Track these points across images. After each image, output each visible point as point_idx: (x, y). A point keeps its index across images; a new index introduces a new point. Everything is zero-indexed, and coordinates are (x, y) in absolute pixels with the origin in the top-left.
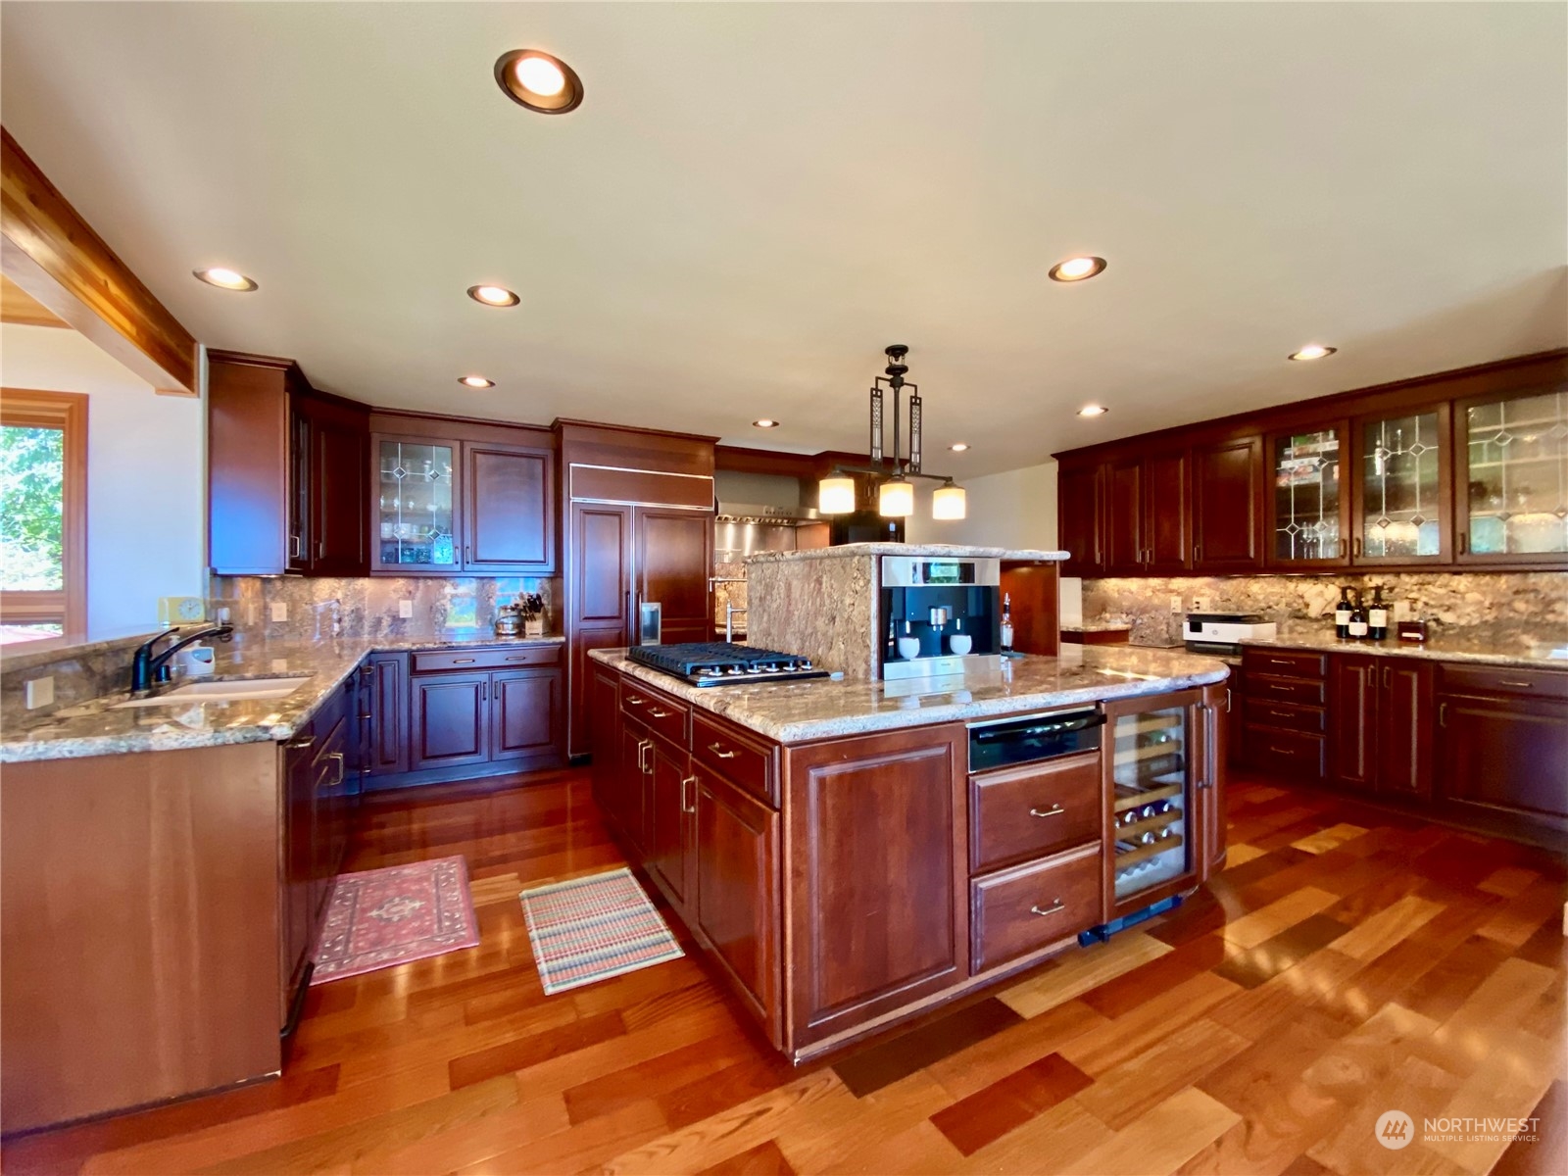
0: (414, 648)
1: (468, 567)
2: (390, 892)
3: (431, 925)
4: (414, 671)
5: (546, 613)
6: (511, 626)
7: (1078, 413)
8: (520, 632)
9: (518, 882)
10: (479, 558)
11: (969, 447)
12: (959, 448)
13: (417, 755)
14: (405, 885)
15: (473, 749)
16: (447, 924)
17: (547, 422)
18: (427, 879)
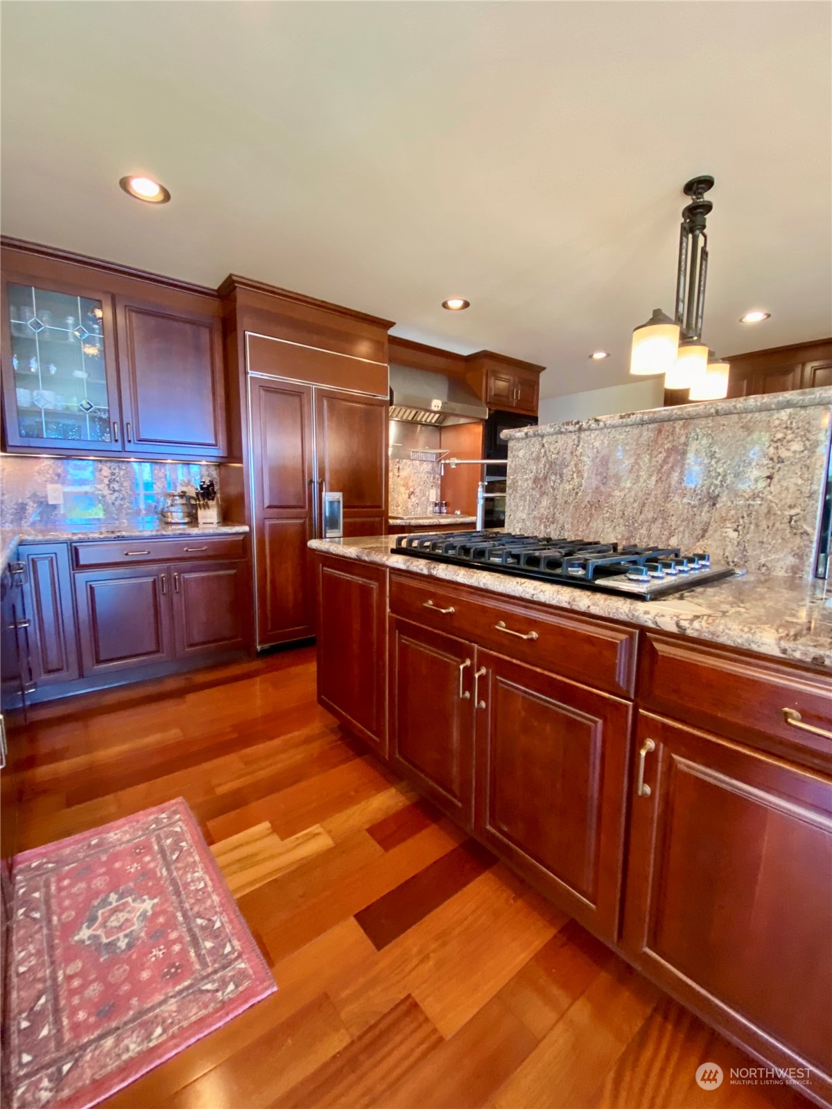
0: (75, 538)
1: (129, 447)
2: (99, 883)
3: (184, 951)
4: (76, 564)
5: (217, 501)
6: (181, 515)
7: (741, 320)
8: (193, 520)
9: (275, 839)
10: (142, 437)
11: (608, 355)
12: (599, 356)
13: (88, 659)
14: (117, 865)
15: (153, 648)
16: (209, 944)
17: (214, 284)
18: (147, 848)
